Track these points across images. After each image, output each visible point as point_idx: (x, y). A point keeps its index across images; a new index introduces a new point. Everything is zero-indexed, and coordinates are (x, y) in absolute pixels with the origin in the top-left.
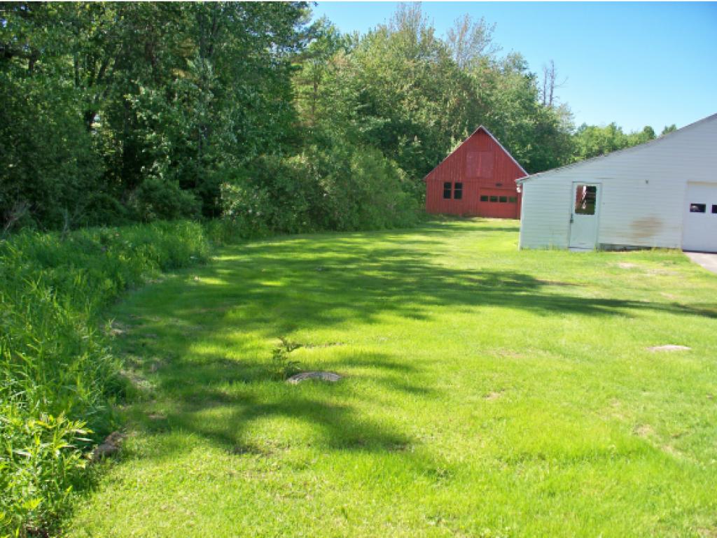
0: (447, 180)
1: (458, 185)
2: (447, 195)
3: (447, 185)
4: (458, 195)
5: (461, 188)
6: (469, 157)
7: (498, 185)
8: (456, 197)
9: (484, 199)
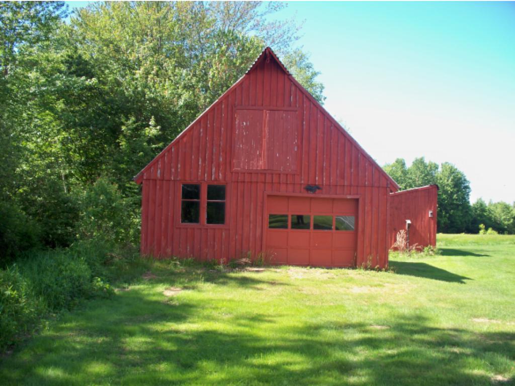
0: (190, 179)
1: (216, 192)
2: (190, 213)
3: (191, 192)
4: (217, 215)
5: (223, 197)
6: (242, 123)
7: (310, 188)
8: (210, 221)
9: (278, 222)
